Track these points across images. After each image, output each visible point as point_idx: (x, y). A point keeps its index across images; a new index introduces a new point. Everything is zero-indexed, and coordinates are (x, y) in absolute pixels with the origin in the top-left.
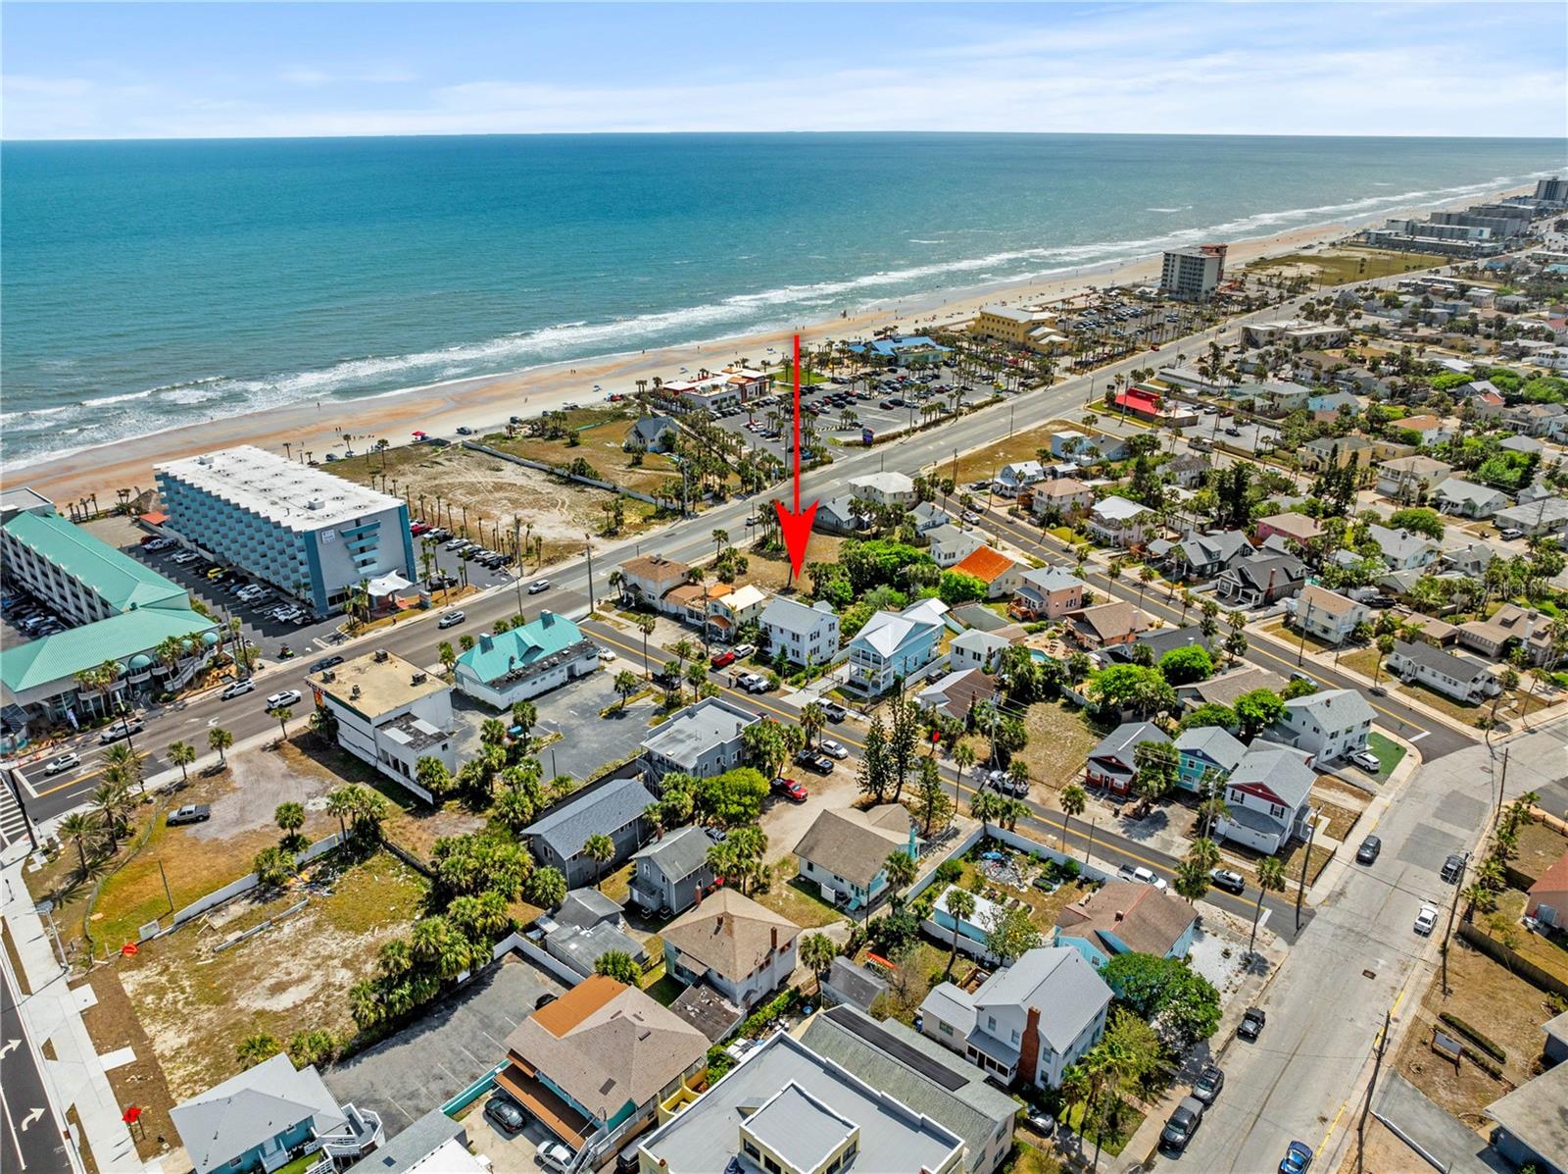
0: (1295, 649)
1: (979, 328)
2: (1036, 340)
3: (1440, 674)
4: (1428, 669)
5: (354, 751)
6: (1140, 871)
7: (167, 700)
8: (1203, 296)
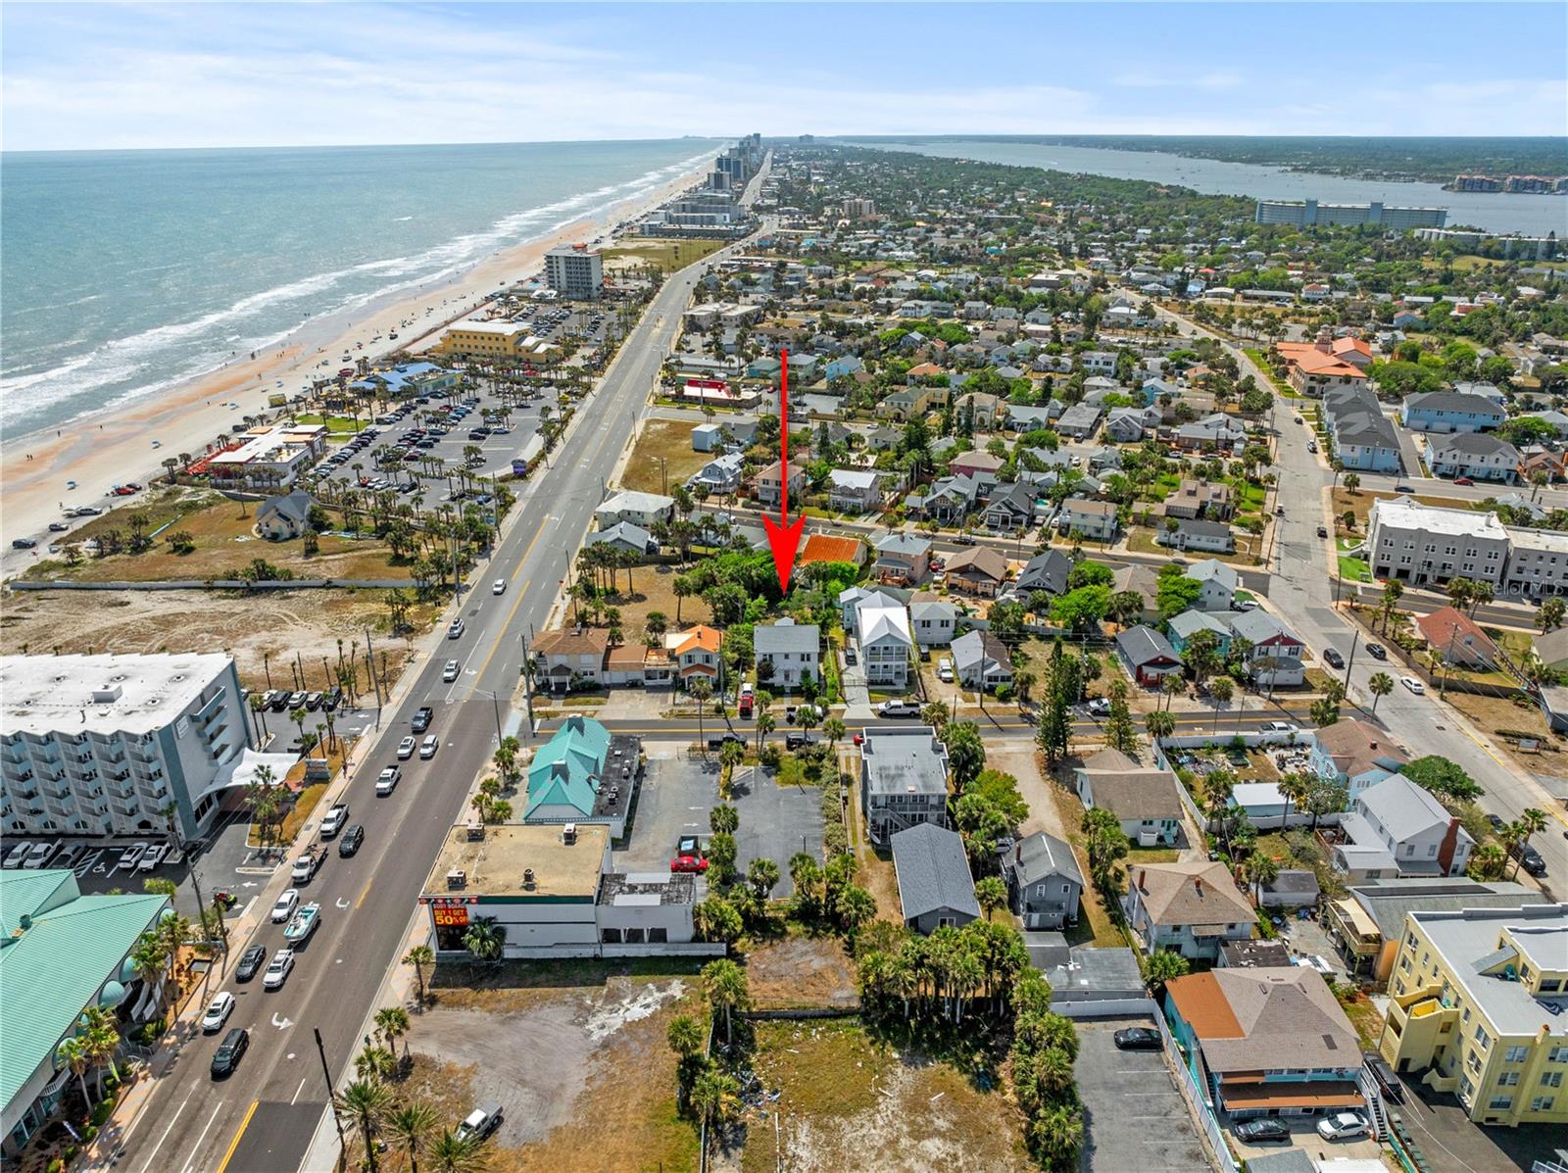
0: (1098, 550)
1: (450, 347)
2: (529, 350)
3: (1204, 538)
4: (1194, 537)
5: (539, 954)
6: (1277, 725)
7: (160, 1032)
8: (595, 293)
